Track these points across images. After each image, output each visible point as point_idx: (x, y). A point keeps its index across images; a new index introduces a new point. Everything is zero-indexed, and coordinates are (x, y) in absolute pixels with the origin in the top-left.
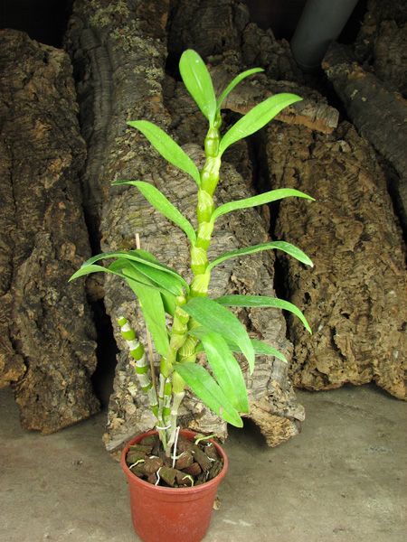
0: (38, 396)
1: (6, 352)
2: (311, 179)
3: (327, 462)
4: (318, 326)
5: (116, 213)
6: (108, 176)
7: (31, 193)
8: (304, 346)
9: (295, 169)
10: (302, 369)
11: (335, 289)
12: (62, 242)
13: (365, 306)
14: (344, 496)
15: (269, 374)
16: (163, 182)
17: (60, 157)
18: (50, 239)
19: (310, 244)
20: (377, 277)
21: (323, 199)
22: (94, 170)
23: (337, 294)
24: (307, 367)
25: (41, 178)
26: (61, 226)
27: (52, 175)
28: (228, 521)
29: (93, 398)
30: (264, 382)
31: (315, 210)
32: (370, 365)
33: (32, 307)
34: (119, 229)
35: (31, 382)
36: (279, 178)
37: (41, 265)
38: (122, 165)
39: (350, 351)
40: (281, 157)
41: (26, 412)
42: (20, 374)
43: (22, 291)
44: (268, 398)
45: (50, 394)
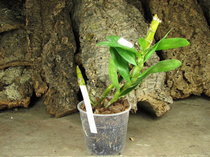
0: (53, 99)
1: (39, 81)
2: (169, 14)
3: (185, 123)
4: (177, 71)
5: (85, 25)
6: (82, 14)
7: (49, 18)
8: (171, 80)
9: (162, 10)
10: (171, 90)
11: (183, 55)
12: (62, 37)
13: (197, 62)
14: (194, 135)
15: (155, 83)
16: (104, 12)
17: (60, 3)
18: (57, 35)
20: (202, 49)
21: (175, 20)
22: (77, 14)
23: (184, 57)
24: (173, 88)
25: (52, 12)
26: (62, 31)
27: (56, 10)
28: (139, 145)
30: (153, 86)
31: (172, 25)
32: (202, 85)
33: (50, 63)
34: (87, 32)
35: (49, 94)
37: (53, 46)
38: (88, 9)
39: (192, 79)
40: (155, 7)
41: (48, 107)
42: (45, 90)
43: (45, 56)
44: (155, 92)
45: (58, 99)
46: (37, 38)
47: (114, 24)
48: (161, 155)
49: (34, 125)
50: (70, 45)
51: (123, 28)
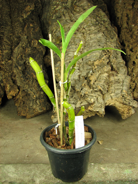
0: (24, 102)
1: (10, 84)
5: (54, 28)
6: (51, 16)
7: (19, 21)
9: (127, 14)
10: (133, 91)
12: (32, 40)
15: (121, 87)
16: (73, 15)
17: (30, 5)
18: (27, 38)
19: (134, 42)
22: (45, 16)
24: (135, 90)
25: (22, 14)
26: (31, 33)
27: (26, 12)
28: (107, 149)
29: (47, 103)
30: (120, 91)
31: (136, 29)
33: (20, 66)
35: (20, 96)
36: (120, 18)
37: (23, 49)
38: (56, 12)
40: (120, 10)
41: (19, 109)
42: (16, 93)
43: (16, 59)
44: (122, 97)
45: (29, 101)
46: (8, 41)
47: (82, 28)
48: (130, 163)
49: (6, 126)
50: (39, 48)
51: (91, 32)
